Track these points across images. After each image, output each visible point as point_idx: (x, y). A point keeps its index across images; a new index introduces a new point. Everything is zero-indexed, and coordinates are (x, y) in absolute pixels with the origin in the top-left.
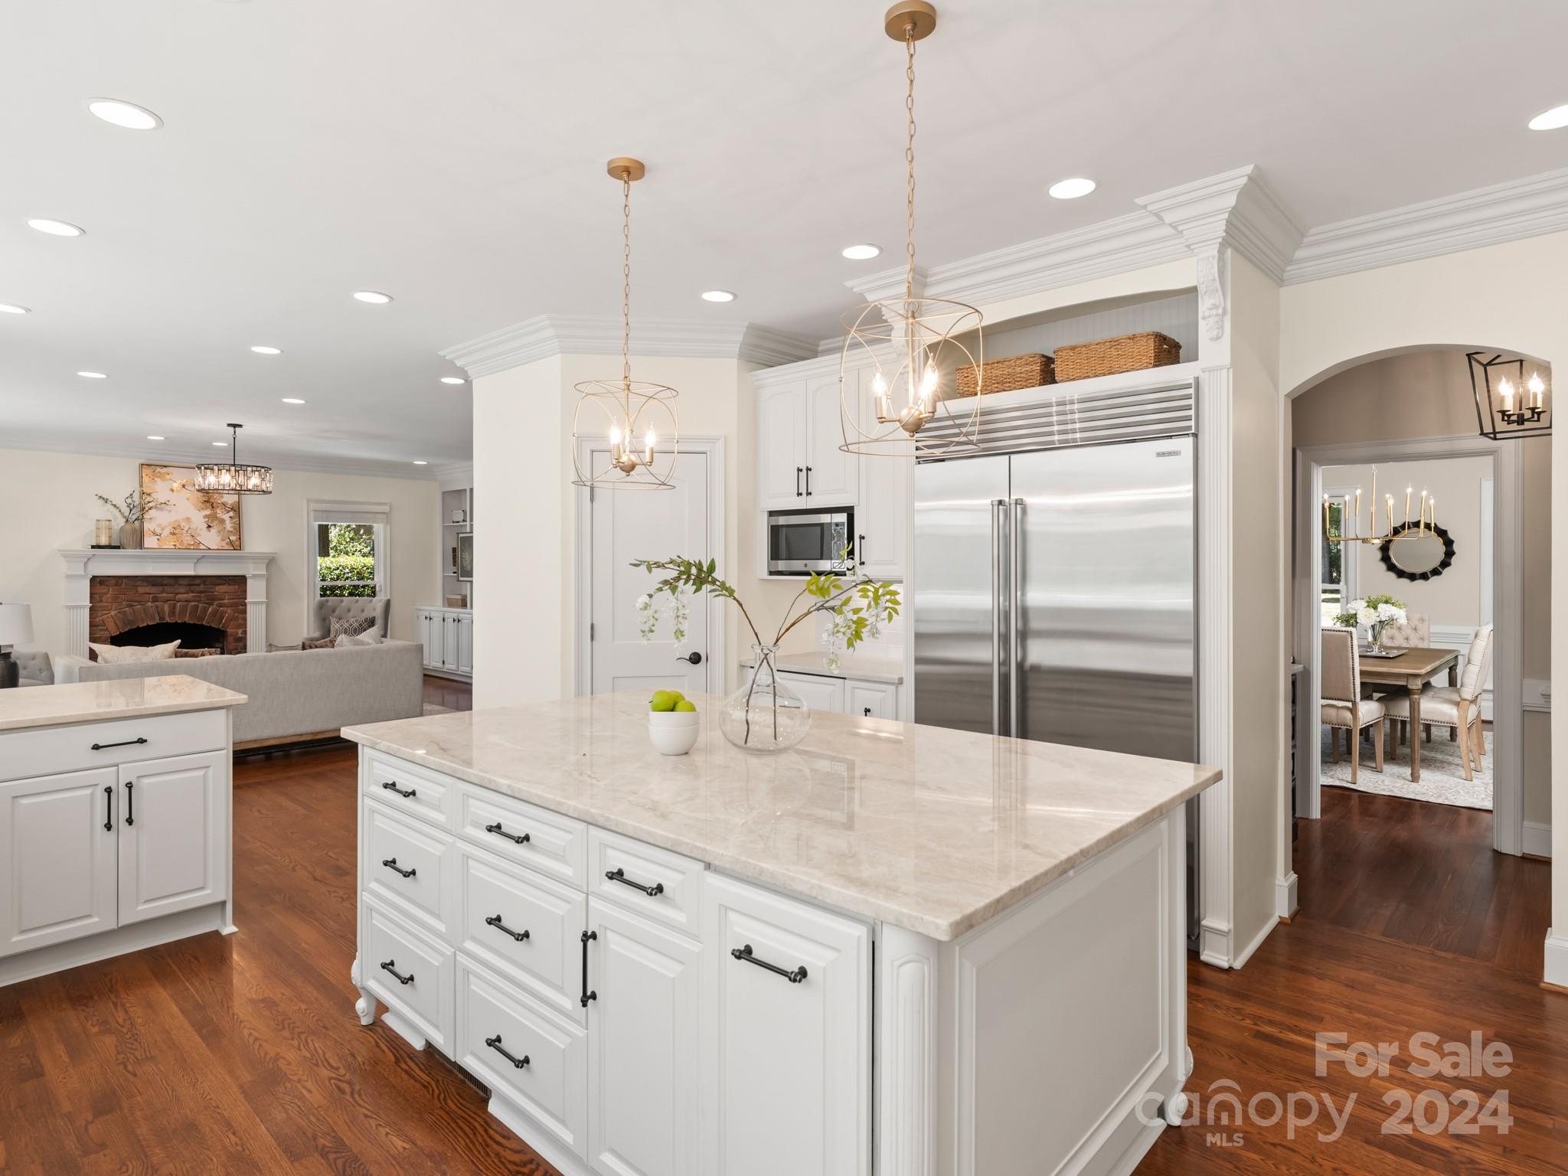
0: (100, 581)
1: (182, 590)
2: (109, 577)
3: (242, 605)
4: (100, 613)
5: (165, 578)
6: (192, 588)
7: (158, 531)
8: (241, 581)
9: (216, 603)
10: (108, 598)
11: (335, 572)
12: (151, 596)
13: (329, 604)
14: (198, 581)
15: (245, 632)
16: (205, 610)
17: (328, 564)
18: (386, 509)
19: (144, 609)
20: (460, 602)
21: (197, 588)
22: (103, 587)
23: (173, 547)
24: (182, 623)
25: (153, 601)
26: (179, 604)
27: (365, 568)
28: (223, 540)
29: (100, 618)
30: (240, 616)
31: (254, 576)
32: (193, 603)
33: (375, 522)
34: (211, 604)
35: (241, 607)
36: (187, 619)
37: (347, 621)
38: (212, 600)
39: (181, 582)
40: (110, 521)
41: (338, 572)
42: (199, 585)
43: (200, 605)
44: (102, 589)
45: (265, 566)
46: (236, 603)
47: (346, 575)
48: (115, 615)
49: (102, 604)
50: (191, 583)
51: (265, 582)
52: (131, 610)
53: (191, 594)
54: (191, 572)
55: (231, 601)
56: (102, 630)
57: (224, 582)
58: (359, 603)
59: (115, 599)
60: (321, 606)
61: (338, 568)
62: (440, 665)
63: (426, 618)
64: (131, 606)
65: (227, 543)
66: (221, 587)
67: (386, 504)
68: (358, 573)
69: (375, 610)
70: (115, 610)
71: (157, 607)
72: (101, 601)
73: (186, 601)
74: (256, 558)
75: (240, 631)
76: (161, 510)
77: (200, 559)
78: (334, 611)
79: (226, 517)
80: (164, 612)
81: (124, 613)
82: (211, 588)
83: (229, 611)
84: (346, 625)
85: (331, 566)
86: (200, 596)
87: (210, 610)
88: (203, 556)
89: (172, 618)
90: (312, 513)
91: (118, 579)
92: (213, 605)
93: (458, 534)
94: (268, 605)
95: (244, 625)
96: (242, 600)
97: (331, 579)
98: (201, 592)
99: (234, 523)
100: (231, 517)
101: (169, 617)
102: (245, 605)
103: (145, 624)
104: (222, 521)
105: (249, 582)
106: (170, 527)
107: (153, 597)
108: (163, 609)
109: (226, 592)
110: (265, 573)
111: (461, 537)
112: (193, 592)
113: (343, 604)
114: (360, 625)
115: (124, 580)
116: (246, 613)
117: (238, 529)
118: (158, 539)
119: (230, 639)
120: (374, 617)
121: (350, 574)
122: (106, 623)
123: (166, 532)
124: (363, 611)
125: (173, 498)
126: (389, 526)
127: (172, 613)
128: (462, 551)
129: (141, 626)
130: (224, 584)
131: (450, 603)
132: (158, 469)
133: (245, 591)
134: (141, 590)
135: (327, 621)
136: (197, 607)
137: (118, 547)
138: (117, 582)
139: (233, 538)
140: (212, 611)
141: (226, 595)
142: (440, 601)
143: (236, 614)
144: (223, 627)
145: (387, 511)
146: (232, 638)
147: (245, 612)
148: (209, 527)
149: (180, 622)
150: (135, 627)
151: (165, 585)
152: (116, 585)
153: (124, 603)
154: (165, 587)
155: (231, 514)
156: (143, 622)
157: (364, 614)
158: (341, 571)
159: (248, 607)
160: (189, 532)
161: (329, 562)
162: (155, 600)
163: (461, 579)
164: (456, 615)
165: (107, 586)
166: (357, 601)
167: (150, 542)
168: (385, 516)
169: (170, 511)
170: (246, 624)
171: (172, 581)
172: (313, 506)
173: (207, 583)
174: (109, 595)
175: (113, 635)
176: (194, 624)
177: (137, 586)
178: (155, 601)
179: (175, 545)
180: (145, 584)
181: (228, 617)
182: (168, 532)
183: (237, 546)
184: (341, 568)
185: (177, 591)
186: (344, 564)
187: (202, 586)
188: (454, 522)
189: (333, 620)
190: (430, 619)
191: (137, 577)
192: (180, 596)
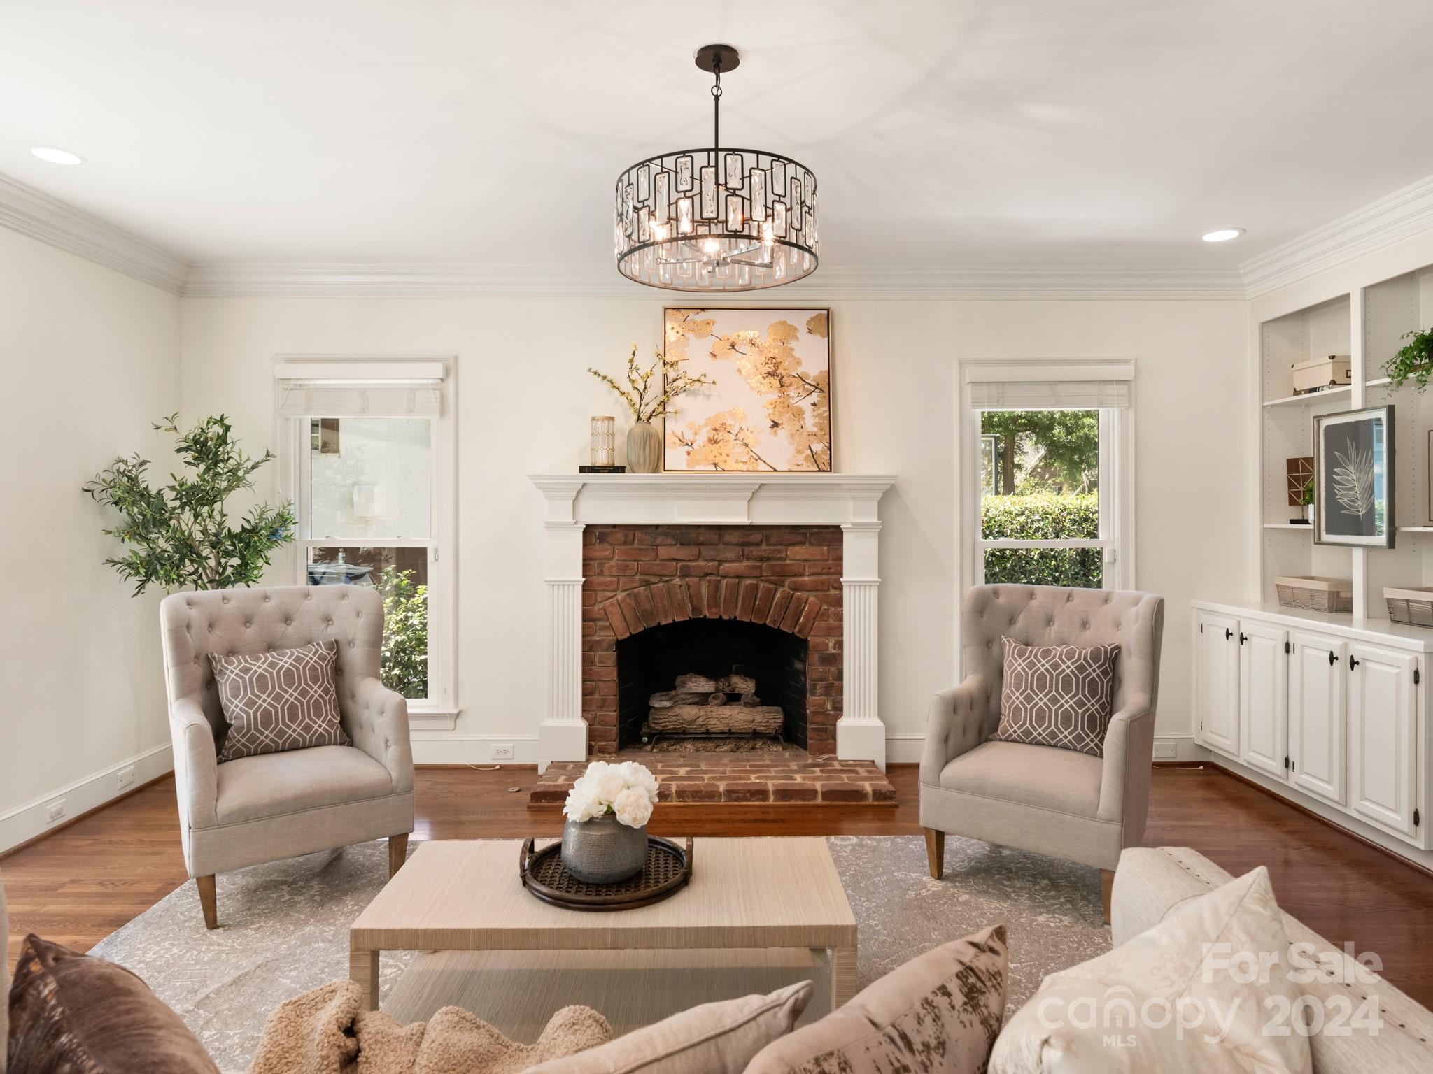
0: (600, 533)
1: (731, 555)
2: (614, 526)
3: (835, 588)
4: (600, 596)
5: (702, 530)
6: (747, 550)
7: (689, 437)
8: (831, 536)
9: (788, 581)
10: (611, 567)
11: (1018, 518)
12: (680, 564)
13: (1002, 600)
14: (756, 537)
15: (840, 645)
16: (770, 595)
17: (1009, 507)
18: (1125, 372)
19: (669, 591)
20: (1325, 601)
21: (755, 551)
22: (606, 545)
23: (713, 468)
24: (729, 621)
25: (683, 576)
26: (724, 581)
27: (1065, 513)
28: (799, 452)
29: (601, 606)
30: (832, 609)
31: (857, 527)
32: (748, 582)
33: (1101, 404)
34: (780, 584)
35: (833, 592)
36: (740, 614)
37: (1046, 653)
38: (782, 574)
39: (728, 537)
40: (612, 419)
41: (1022, 519)
42: (758, 544)
43: (762, 585)
44: (601, 551)
45: (876, 503)
46: (823, 583)
47: (1036, 525)
48: (624, 600)
49: (601, 579)
50: (746, 540)
51: (876, 540)
52: (648, 592)
53: (746, 563)
54: (742, 519)
55: (813, 578)
56: (604, 628)
57: (803, 539)
58: (1076, 601)
59: (623, 568)
60: (981, 608)
61: (1023, 513)
62: (1276, 766)
63: (1228, 634)
64: (647, 584)
65: (806, 459)
66: (797, 548)
67: (1125, 362)
68: (1054, 521)
69: (1118, 625)
70: (623, 591)
71: (689, 587)
72: (601, 573)
73: (737, 577)
74: (860, 488)
75: (831, 643)
76: (694, 394)
77: (757, 491)
78: (1012, 621)
79: (805, 404)
80: (701, 599)
81: (636, 597)
82: (780, 551)
83: (811, 599)
84: (1043, 666)
85: (1012, 509)
86: (760, 567)
87: (778, 595)
88: (762, 485)
89: (714, 610)
90: (968, 390)
91: (630, 531)
92: (783, 586)
93: (1318, 419)
94: (882, 588)
95: (838, 631)
96: (833, 577)
97: (1012, 530)
98: (761, 559)
99: (818, 415)
100: (814, 404)
101: (709, 607)
102: (841, 588)
103: (670, 621)
104: (798, 414)
105: (847, 539)
106: (708, 428)
107: (683, 567)
108: (699, 591)
109: (806, 561)
110: (875, 520)
111: (1327, 427)
112: (748, 559)
113: (1034, 603)
114: (1081, 669)
115: (638, 534)
116: (842, 606)
117: (829, 428)
118: (689, 453)
119: (814, 657)
120: (1118, 648)
121: (1042, 523)
122: (610, 616)
123: (701, 440)
124: (1085, 625)
125: (713, 369)
126: (1131, 414)
127: (714, 600)
128: (1332, 463)
129: (663, 623)
130: (802, 543)
131: (1289, 600)
132: (692, 315)
133: (840, 559)
134: (664, 552)
135: (995, 649)
136: (756, 587)
137: (621, 470)
138: (626, 536)
139: (818, 447)
140: (783, 597)
141: (807, 564)
142: (1254, 591)
143: (825, 607)
144: (800, 631)
145: (1130, 376)
146: (816, 656)
147: (839, 602)
148: (775, 425)
149: (725, 617)
150: (653, 625)
151: (702, 544)
152: (625, 543)
153: (638, 577)
154: (702, 548)
155: (815, 397)
156: (666, 617)
157: (1088, 634)
158: (1028, 517)
159: (847, 594)
160: (741, 436)
161: (1008, 504)
162: (685, 573)
163: (1326, 538)
164: (1339, 642)
165: (611, 544)
166: (1069, 598)
167: (675, 458)
168: (1123, 389)
169: (708, 396)
170: (841, 627)
171: (714, 537)
172: (972, 373)
173: (773, 540)
174: (613, 563)
175: (620, 638)
176: (751, 622)
177: (657, 546)
178: (686, 576)
179: (716, 465)
180: (670, 541)
181: (809, 612)
182: (706, 439)
183: (825, 462)
184: (1027, 513)
185: (721, 557)
186: (1032, 506)
187: (764, 547)
188: (1296, 393)
189: (1010, 646)
190: (1242, 639)
191: (657, 527)
192: (727, 565)
